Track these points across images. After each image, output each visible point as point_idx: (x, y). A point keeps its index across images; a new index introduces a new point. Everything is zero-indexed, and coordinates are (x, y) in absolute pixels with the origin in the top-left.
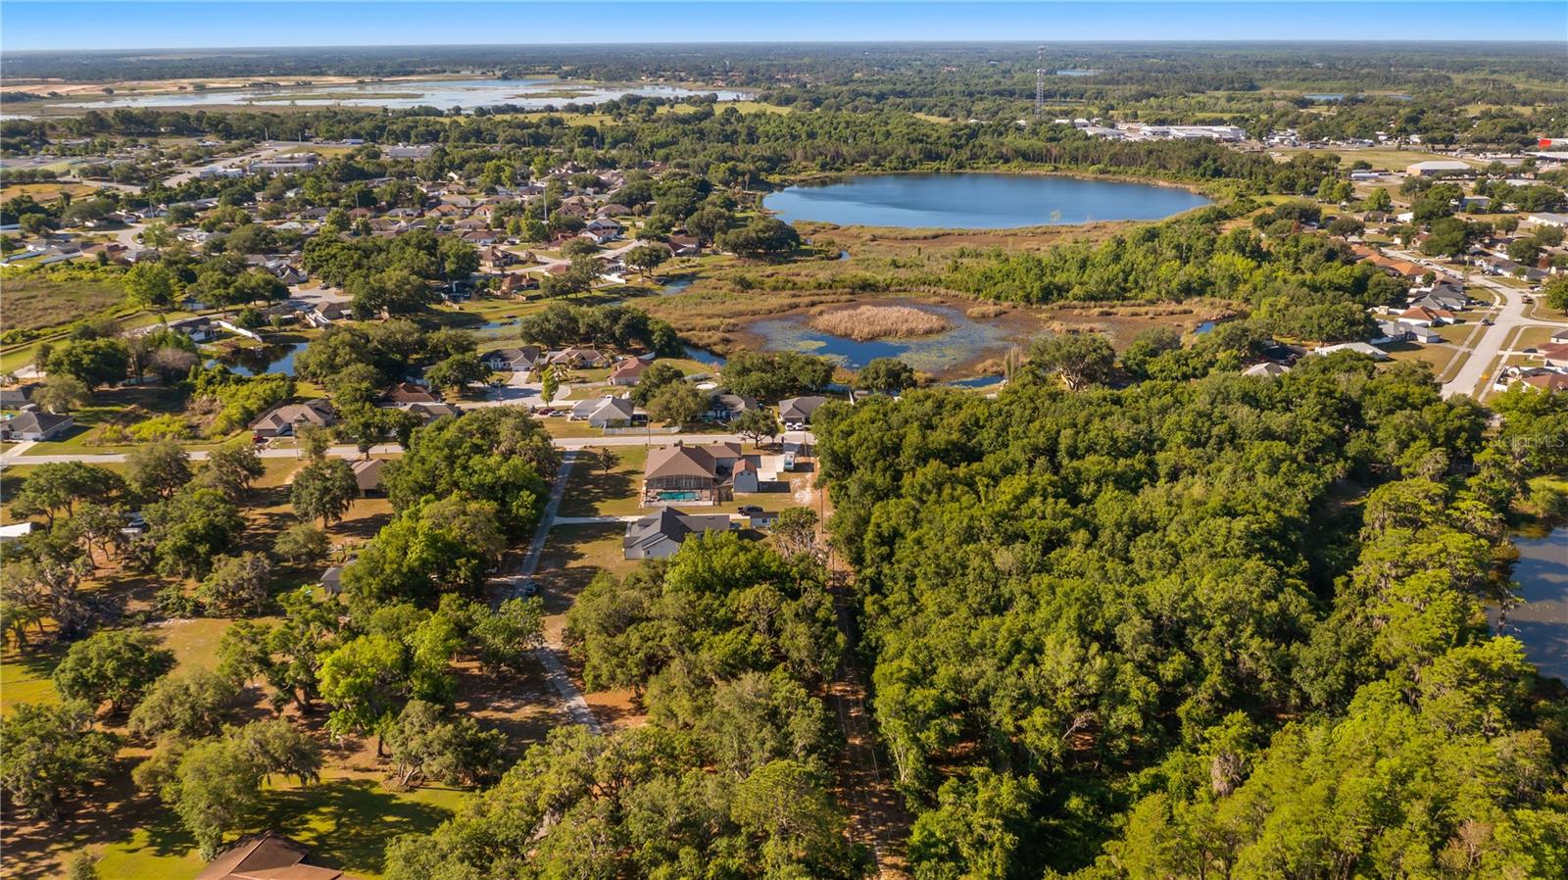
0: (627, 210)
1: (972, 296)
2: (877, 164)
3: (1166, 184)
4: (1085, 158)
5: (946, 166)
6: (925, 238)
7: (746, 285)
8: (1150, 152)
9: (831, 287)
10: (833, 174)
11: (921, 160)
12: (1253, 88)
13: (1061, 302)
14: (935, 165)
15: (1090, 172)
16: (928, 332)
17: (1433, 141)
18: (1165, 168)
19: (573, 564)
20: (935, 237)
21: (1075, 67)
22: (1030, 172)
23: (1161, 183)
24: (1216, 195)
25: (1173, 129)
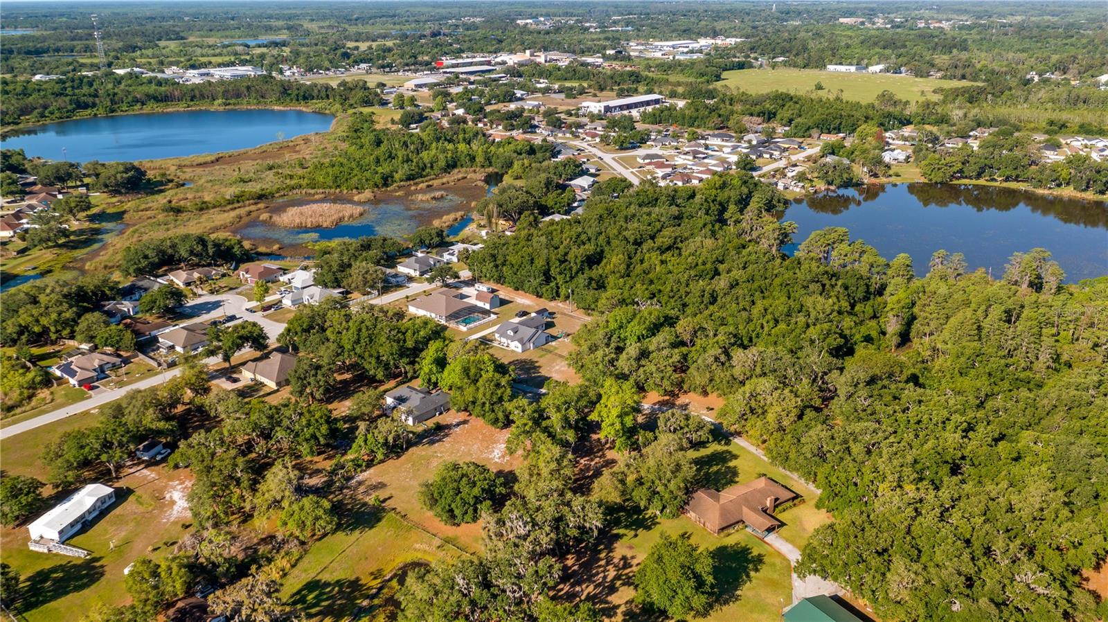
5: (101, 112)
6: (213, 162)
7: (176, 211)
9: (238, 201)
13: (396, 184)
14: (90, 111)
15: (218, 106)
17: (379, 66)
18: (263, 97)
22: (170, 110)
24: (327, 112)
25: (212, 71)
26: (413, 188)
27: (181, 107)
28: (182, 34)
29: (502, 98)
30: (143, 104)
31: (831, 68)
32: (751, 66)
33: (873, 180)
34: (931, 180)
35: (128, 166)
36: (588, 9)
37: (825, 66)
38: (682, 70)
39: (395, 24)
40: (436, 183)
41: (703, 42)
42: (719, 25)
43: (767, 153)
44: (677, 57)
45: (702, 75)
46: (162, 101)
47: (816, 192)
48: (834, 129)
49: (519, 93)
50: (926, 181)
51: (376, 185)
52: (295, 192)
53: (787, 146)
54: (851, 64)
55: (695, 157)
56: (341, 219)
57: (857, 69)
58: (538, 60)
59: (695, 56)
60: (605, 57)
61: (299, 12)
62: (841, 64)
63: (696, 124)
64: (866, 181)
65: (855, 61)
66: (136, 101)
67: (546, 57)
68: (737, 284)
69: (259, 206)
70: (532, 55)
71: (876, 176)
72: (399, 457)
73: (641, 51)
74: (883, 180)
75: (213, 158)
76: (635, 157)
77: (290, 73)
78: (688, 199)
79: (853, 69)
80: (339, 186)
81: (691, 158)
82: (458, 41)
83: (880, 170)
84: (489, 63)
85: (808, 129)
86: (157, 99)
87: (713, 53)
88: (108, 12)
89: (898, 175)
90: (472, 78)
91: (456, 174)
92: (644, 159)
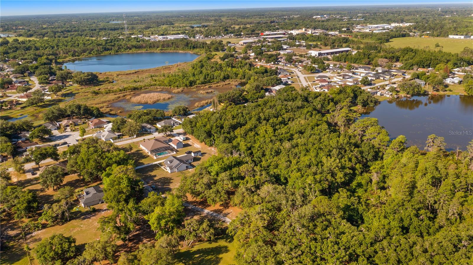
0: (22, 75)
1: (169, 87)
2: (90, 53)
3: (182, 52)
4: (154, 46)
5: (113, 52)
6: (133, 73)
7: (96, 93)
8: (173, 43)
9: (124, 90)
10: (77, 57)
11: (103, 51)
12: (173, 24)
13: (196, 86)
14: (108, 52)
15: (158, 50)
16: (169, 98)
17: (237, 35)
18: (178, 47)
19: (156, 178)
20: (136, 73)
21: (113, 20)
22: (139, 52)
23: (180, 51)
24: (199, 53)
25: (168, 36)
26: (202, 87)
27: (144, 51)
28: (173, 23)
29: (276, 49)
30: (130, 49)
31: (451, 36)
32: (409, 36)
33: (435, 93)
34: (469, 94)
35: (90, 74)
36: (349, 12)
37: (448, 36)
38: (372, 37)
39: (260, 18)
40: (213, 86)
41: (393, 25)
42: (406, 18)
43: (382, 77)
44: (374, 32)
45: (379, 39)
46: (138, 48)
47: (398, 97)
48: (427, 66)
49: (285, 47)
50: (467, 95)
51: (186, 85)
52: (152, 87)
53: (395, 74)
54: (462, 35)
55: (344, 78)
56: (158, 100)
57: (465, 37)
58: (308, 32)
59: (384, 31)
60: (341, 32)
61: (225, 14)
62: (457, 35)
63: (357, 62)
64: (430, 93)
65: (465, 33)
66: (128, 48)
67: (312, 31)
68: (297, 146)
69: (131, 93)
70: (305, 30)
71: (438, 90)
72: (63, 224)
73: (360, 29)
74: (441, 93)
75: (134, 72)
76: (314, 77)
77: (199, 38)
78: (315, 98)
79: (462, 37)
80: (170, 85)
81: (342, 78)
82: (279, 25)
83: (441, 87)
84: (284, 34)
85: (412, 65)
86: (136, 47)
87: (394, 30)
88: (155, 15)
89: (451, 91)
90: (270, 40)
91: (227, 82)
92: (317, 78)
